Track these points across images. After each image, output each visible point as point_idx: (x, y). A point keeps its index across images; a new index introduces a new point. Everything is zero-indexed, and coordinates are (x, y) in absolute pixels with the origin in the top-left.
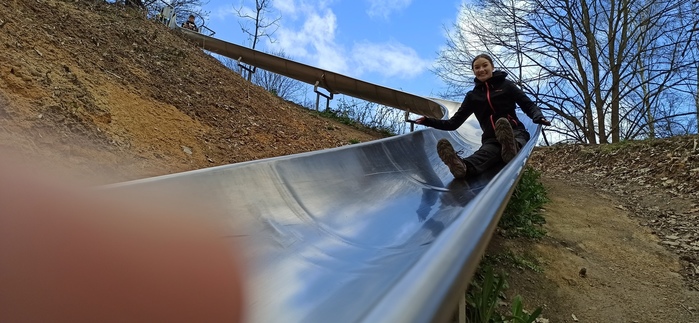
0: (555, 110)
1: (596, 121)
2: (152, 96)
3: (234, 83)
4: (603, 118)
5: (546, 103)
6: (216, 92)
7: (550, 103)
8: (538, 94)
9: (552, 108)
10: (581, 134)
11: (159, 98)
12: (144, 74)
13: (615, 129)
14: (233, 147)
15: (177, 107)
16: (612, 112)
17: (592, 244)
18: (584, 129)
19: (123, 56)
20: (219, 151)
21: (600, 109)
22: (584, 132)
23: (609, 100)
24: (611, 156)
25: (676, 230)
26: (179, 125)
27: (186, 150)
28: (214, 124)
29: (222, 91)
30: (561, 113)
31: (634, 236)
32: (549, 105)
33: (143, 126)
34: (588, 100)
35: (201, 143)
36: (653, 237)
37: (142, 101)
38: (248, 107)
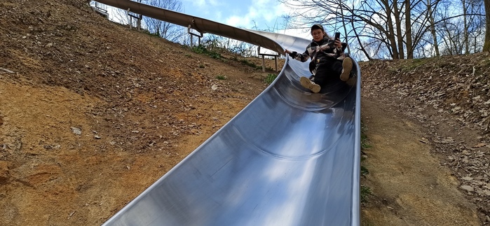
0: (366, 20)
1: (395, 26)
2: (44, 82)
3: (119, 45)
4: (400, 24)
5: (359, 16)
6: (104, 58)
7: (363, 16)
8: (354, 10)
9: (363, 19)
10: (385, 37)
11: (50, 83)
12: (35, 62)
13: (408, 32)
14: (118, 116)
15: (67, 87)
16: (406, 19)
17: (406, 197)
18: (386, 33)
19: (15, 48)
20: (106, 122)
21: (397, 17)
22: (387, 34)
23: (404, 10)
24: (410, 75)
25: (469, 170)
26: (69, 106)
27: (76, 131)
28: (101, 95)
29: (110, 56)
30: (370, 23)
31: (438, 181)
32: (361, 18)
33: (35, 117)
34: (389, 12)
35: (90, 118)
36: (452, 178)
37: (34, 90)
38: (132, 66)
